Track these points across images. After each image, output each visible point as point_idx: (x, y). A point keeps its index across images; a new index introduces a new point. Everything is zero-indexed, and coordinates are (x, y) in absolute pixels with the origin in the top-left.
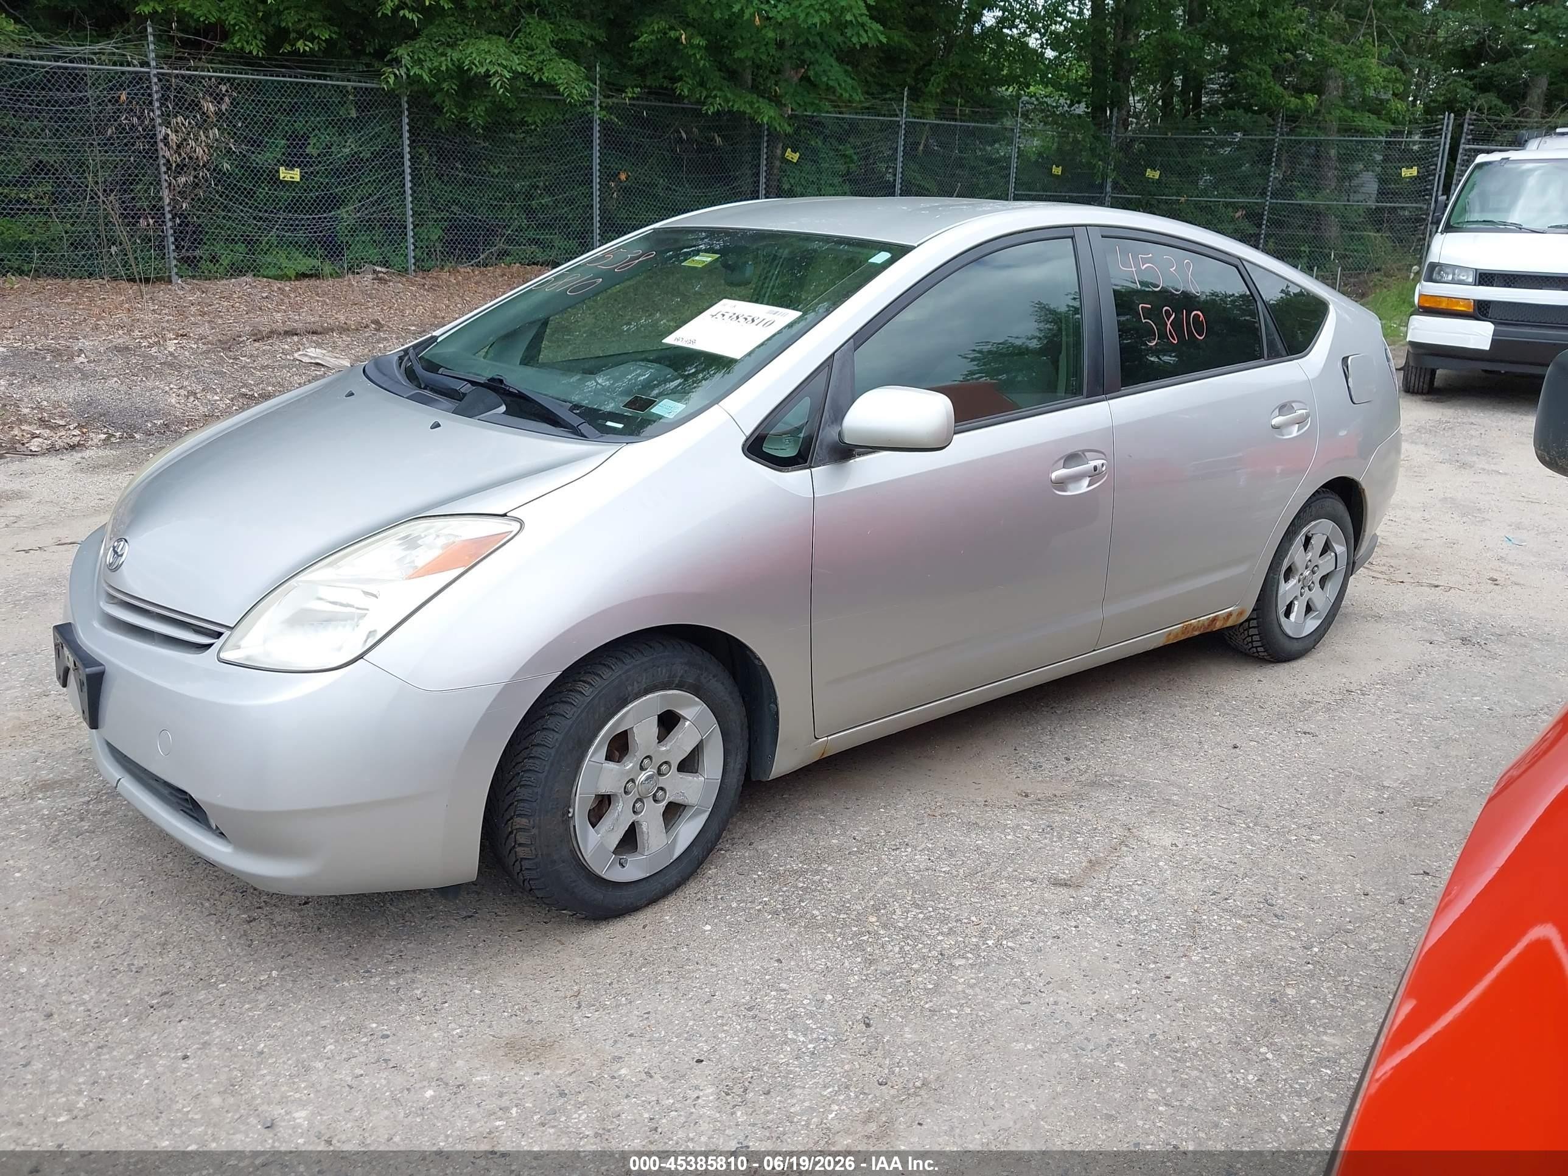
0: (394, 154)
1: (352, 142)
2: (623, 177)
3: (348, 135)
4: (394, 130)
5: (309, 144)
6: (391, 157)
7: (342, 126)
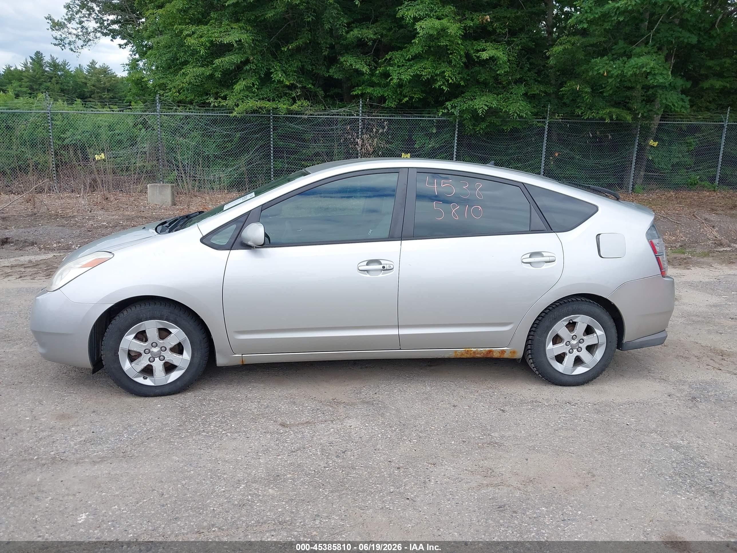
0: (450, 147)
1: (433, 142)
2: (557, 155)
3: (432, 140)
4: (452, 137)
5: (416, 144)
6: (449, 148)
7: (430, 136)
